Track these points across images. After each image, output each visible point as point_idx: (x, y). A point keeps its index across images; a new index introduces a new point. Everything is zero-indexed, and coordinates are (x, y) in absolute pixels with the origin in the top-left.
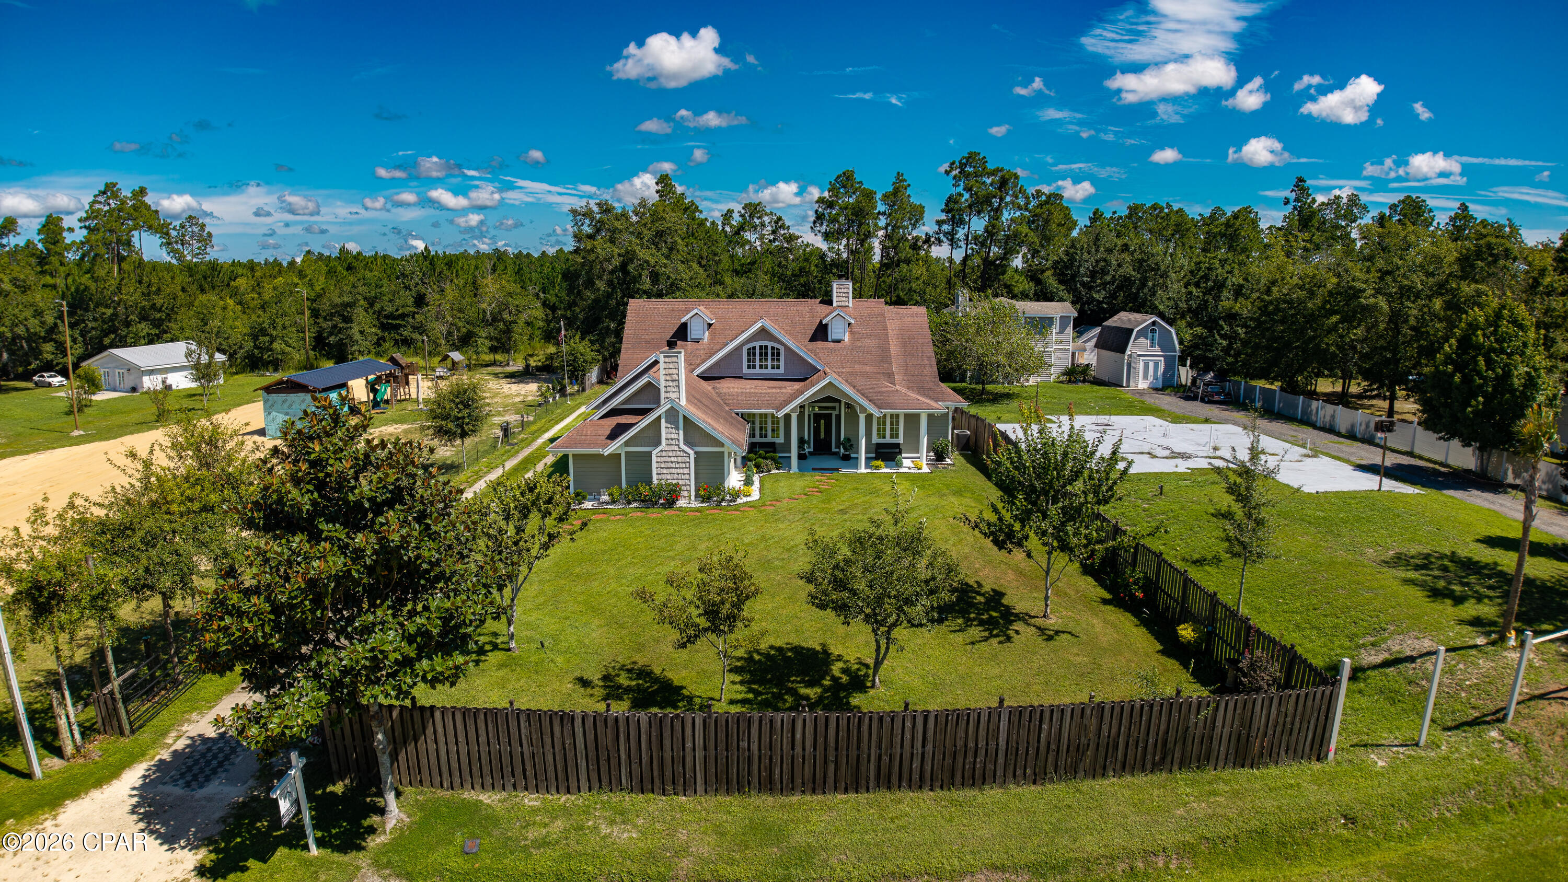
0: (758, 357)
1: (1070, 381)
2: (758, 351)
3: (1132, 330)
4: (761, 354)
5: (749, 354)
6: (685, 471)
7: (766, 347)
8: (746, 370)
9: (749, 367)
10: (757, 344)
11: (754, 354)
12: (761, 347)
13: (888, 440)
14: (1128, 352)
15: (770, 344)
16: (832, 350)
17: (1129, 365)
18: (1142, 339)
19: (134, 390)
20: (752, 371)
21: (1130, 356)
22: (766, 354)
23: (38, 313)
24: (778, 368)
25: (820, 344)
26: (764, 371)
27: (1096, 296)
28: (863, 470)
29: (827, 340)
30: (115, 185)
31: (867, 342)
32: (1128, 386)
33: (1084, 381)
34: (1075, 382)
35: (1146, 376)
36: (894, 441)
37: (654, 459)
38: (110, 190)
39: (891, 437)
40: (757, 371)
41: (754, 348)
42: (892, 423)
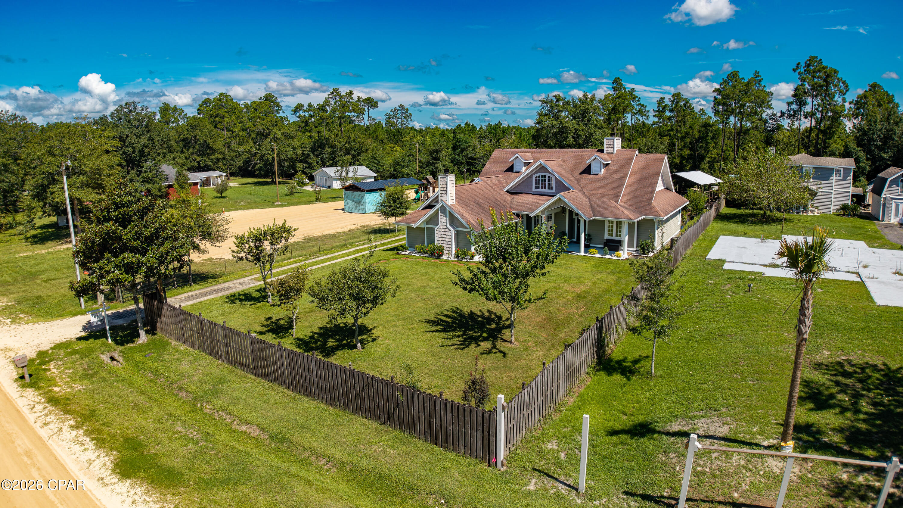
0: (540, 182)
1: (844, 215)
2: (540, 178)
3: (886, 179)
4: (542, 180)
5: (536, 180)
6: (449, 240)
7: (545, 176)
8: (534, 189)
9: (536, 188)
10: (540, 174)
11: (539, 180)
12: (542, 176)
13: (614, 237)
14: (883, 196)
15: (547, 175)
16: (591, 180)
17: (884, 205)
18: (894, 187)
19: (329, 187)
20: (537, 190)
21: (885, 198)
22: (545, 180)
23: (294, 149)
24: (552, 188)
25: (585, 176)
26: (543, 190)
27: (884, 156)
28: (582, 253)
29: (590, 174)
30: (338, 89)
31: (614, 176)
32: (883, 220)
33: (854, 215)
34: (847, 216)
35: (897, 214)
36: (618, 238)
37: (436, 232)
38: (335, 92)
39: (617, 236)
40: (540, 190)
41: (539, 177)
42: (617, 227)
